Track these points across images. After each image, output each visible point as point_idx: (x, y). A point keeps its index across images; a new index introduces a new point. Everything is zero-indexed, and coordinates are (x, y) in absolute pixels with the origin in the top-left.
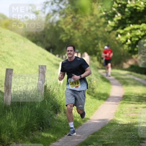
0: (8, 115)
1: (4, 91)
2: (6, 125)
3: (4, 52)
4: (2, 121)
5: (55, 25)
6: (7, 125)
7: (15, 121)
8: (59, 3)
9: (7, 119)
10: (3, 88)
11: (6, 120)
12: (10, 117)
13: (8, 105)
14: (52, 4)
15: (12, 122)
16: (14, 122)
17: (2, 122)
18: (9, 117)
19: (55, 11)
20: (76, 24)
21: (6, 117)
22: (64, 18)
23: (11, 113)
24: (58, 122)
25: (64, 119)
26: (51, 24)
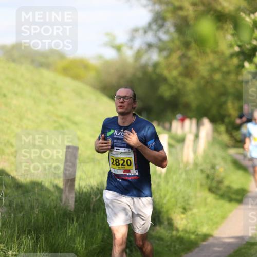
0: (69, 228)
1: (63, 185)
2: (66, 245)
3: (61, 117)
4: (60, 237)
5: (150, 69)
6: (68, 245)
7: (83, 238)
8: (158, 30)
9: (69, 234)
10: (61, 180)
11: (66, 237)
12: (74, 232)
13: (70, 211)
14: (145, 32)
15: (78, 240)
16: (81, 240)
17: (60, 240)
18: (72, 232)
19: (150, 46)
20: (186, 68)
21: (66, 232)
22: (167, 57)
23: (76, 224)
24: (157, 241)
25: (167, 236)
26: (144, 68)
